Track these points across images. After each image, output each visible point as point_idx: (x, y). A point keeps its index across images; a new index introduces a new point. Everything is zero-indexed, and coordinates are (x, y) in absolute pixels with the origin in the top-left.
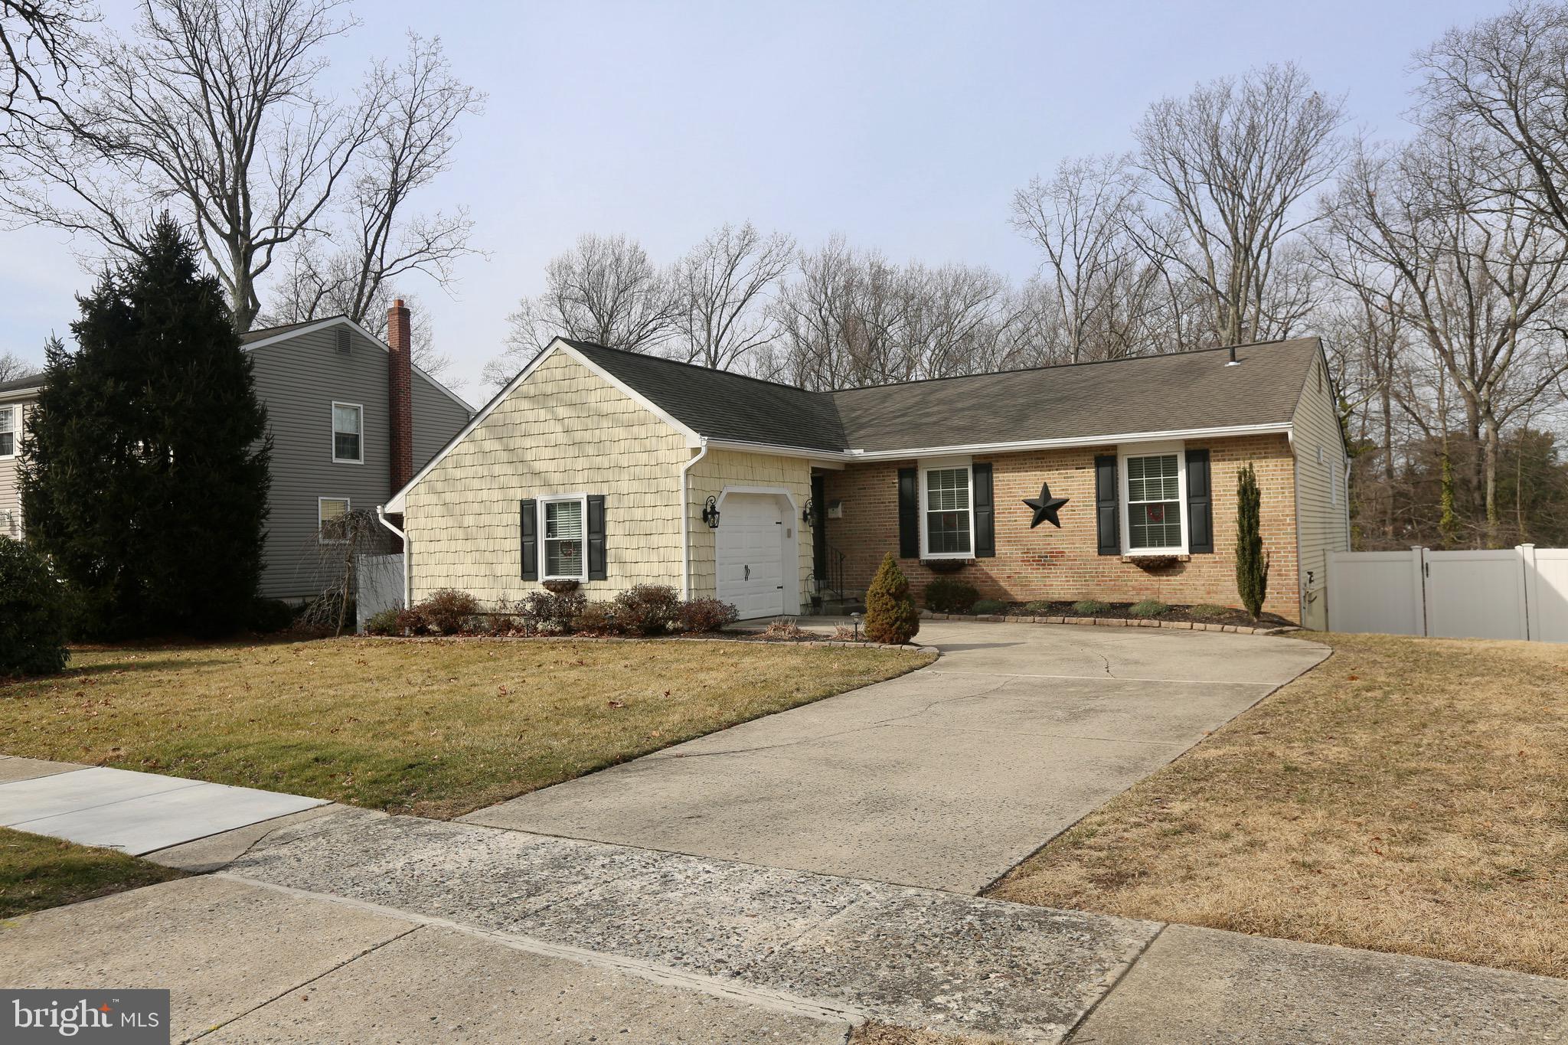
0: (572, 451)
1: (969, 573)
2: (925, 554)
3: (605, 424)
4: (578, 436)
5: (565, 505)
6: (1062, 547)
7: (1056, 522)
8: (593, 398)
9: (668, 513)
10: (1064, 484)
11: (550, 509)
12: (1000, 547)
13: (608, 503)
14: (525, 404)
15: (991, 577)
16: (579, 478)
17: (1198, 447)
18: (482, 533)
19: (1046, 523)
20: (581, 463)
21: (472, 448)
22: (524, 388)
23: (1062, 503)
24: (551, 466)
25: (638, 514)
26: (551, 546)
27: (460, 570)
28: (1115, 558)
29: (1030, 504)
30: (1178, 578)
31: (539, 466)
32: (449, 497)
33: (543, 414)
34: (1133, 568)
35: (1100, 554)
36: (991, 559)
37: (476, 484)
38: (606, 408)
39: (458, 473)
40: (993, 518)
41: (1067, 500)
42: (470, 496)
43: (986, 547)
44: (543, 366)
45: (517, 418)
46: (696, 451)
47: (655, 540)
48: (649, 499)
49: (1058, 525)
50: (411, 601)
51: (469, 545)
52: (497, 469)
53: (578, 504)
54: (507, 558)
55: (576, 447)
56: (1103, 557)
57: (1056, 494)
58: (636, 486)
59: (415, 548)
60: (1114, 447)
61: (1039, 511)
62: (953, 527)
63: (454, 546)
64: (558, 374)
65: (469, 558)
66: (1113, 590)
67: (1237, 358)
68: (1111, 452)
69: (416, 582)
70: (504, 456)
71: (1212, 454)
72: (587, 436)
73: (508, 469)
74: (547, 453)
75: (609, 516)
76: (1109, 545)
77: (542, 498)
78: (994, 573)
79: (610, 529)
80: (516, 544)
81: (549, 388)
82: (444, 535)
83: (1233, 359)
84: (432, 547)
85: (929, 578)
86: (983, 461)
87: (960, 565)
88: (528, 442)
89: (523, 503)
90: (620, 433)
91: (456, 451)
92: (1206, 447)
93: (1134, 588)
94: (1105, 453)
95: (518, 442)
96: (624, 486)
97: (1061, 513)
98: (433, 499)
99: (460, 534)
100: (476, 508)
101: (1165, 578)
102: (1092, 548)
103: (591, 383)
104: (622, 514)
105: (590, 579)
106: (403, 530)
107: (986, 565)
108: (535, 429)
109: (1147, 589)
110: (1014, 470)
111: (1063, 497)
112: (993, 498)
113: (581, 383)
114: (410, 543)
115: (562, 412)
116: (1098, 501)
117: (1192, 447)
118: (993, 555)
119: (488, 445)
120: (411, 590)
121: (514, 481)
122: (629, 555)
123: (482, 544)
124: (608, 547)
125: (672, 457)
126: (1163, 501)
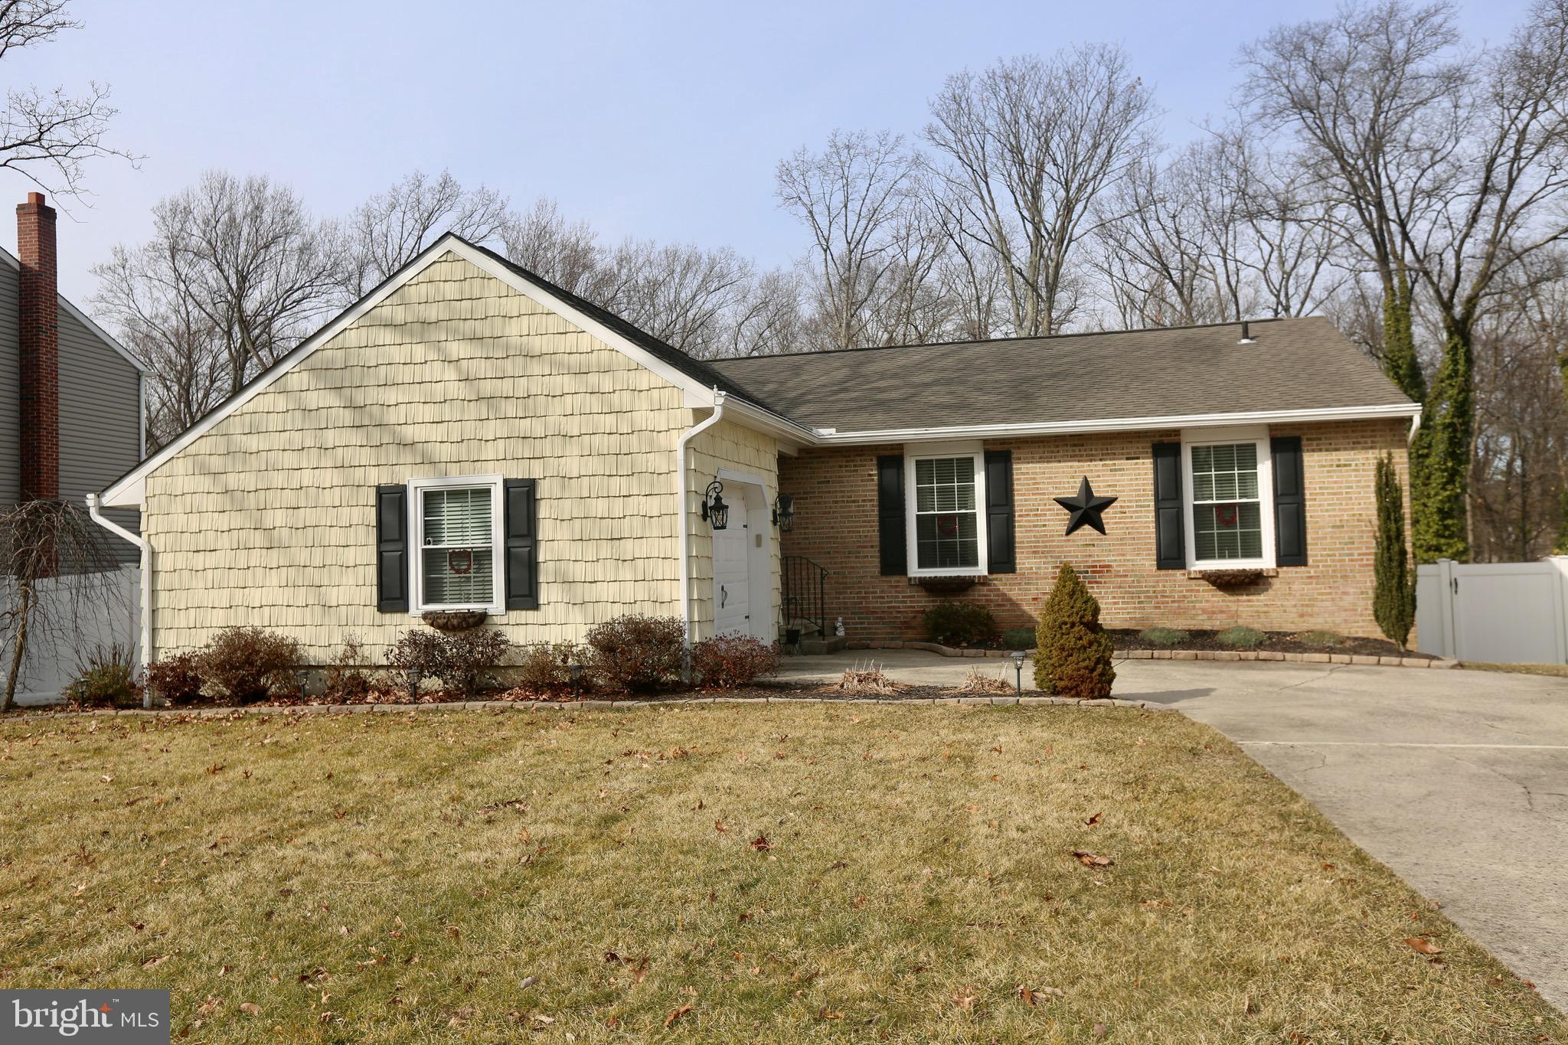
0: (473, 411)
1: (979, 595)
2: (914, 570)
3: (536, 368)
4: (488, 388)
5: (457, 495)
6: (1108, 559)
7: (1100, 527)
8: (513, 329)
9: (653, 506)
10: (1110, 478)
11: (431, 499)
12: (1024, 561)
13: (543, 490)
14: (386, 336)
15: (1010, 600)
16: (489, 451)
17: (1286, 433)
18: (299, 538)
19: (1087, 529)
20: (491, 429)
21: (281, 403)
22: (386, 312)
23: (1108, 502)
24: (437, 433)
25: (600, 507)
26: (431, 559)
27: (255, 597)
28: (1178, 573)
29: (1063, 503)
30: (1261, 597)
31: (410, 433)
32: (232, 481)
33: (419, 352)
34: (1204, 586)
35: (1160, 567)
36: (1010, 576)
37: (290, 460)
38: (538, 344)
39: (253, 443)
40: (1013, 521)
41: (1113, 500)
42: (279, 479)
43: (1003, 558)
44: (421, 278)
45: (371, 356)
46: (701, 414)
47: (628, 548)
48: (617, 485)
49: (1102, 531)
50: (154, 649)
51: (274, 558)
52: (331, 437)
53: (484, 493)
54: (350, 578)
55: (483, 405)
56: (1163, 572)
57: (1100, 491)
58: (593, 465)
59: (165, 562)
60: (1176, 432)
61: (1079, 513)
62: (951, 533)
63: (242, 560)
64: (451, 290)
65: (274, 578)
66: (1177, 613)
67: (1250, 335)
68: (1173, 439)
69: (165, 618)
70: (347, 417)
71: (1304, 442)
72: (506, 387)
73: (356, 437)
74: (428, 413)
75: (544, 511)
76: (1170, 557)
77: (417, 482)
78: (1014, 594)
79: (546, 530)
80: (370, 555)
81: (432, 313)
82: (224, 541)
83: (1246, 336)
84: (199, 560)
85: (923, 602)
86: (999, 448)
87: (965, 585)
88: (391, 396)
89: (381, 491)
90: (568, 383)
91: (251, 407)
92: (1296, 433)
93: (1204, 611)
94: (1166, 440)
95: (373, 395)
96: (572, 466)
97: (1106, 515)
98: (205, 483)
99: (258, 539)
100: (289, 497)
101: (1245, 597)
102: (1150, 562)
103: (512, 306)
104: (567, 508)
105: (509, 607)
106: (139, 534)
107: (1003, 583)
108: (406, 374)
109: (1222, 612)
110: (1041, 460)
111: (1110, 494)
112: (1013, 496)
113: (493, 306)
114: (154, 554)
115: (456, 349)
116: (1157, 501)
117: (1279, 434)
118: (1013, 570)
119: (313, 399)
120: (154, 631)
121: (365, 456)
122: (578, 571)
123: (302, 557)
124: (541, 558)
125: (660, 421)
126: (1238, 501)
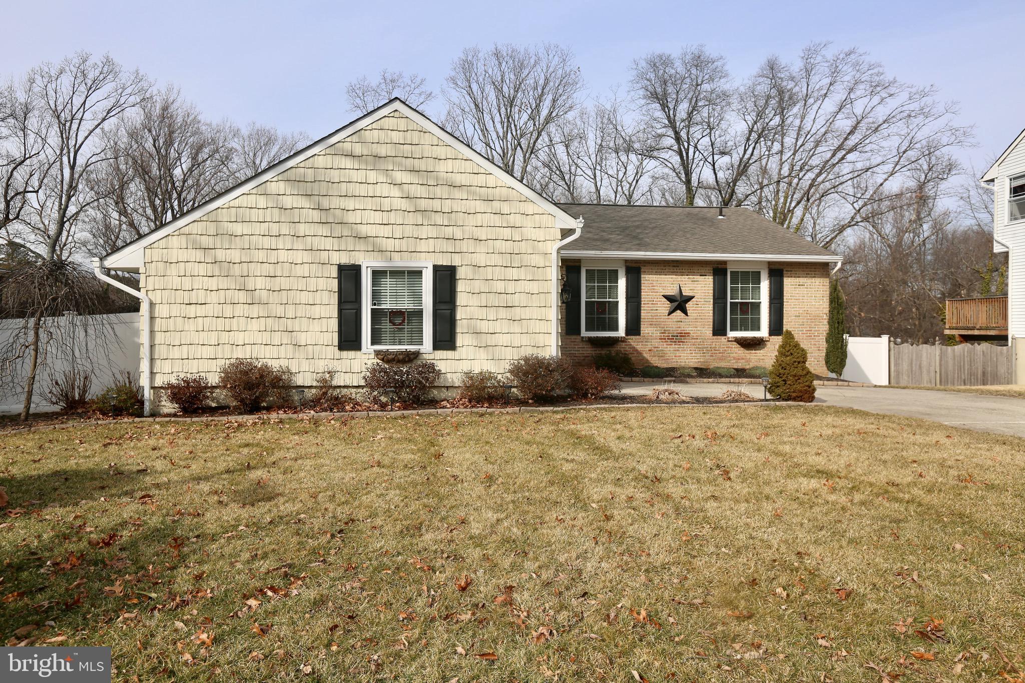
0: (411, 218)
1: (622, 347)
2: (584, 333)
3: (457, 194)
4: (423, 204)
5: (397, 273)
6: (688, 330)
7: (685, 312)
8: (442, 167)
9: (534, 287)
10: (691, 286)
11: (377, 275)
12: (645, 329)
13: (461, 273)
14: (347, 163)
15: (637, 350)
16: (423, 246)
17: (777, 267)
18: (275, 298)
19: (679, 312)
20: (424, 232)
21: (262, 202)
22: (347, 146)
23: (690, 298)
24: (386, 231)
25: (500, 286)
26: (376, 315)
27: (240, 338)
28: (723, 338)
29: (667, 298)
30: (761, 351)
31: (364, 230)
32: (221, 255)
33: (372, 176)
34: (735, 345)
35: (714, 334)
36: (638, 337)
37: (267, 242)
38: (459, 179)
39: (238, 229)
40: (640, 307)
41: (692, 297)
42: (261, 256)
43: (634, 327)
44: (374, 126)
45: (335, 175)
46: (566, 233)
47: (517, 313)
48: (513, 273)
49: (686, 314)
50: (152, 374)
51: (255, 311)
52: (302, 229)
53: (416, 274)
54: (316, 326)
55: (419, 215)
56: (715, 337)
57: (686, 292)
58: (496, 259)
59: (161, 311)
60: (725, 263)
61: (676, 304)
62: (604, 312)
63: (228, 311)
64: (396, 137)
65: (255, 325)
66: (721, 359)
67: (723, 214)
68: (723, 266)
69: (160, 351)
70: (316, 215)
71: (785, 272)
72: (436, 205)
73: (324, 230)
74: (378, 217)
75: (461, 286)
76: (719, 330)
77: (368, 263)
78: (639, 347)
79: (461, 299)
80: (333, 310)
81: (383, 151)
82: (213, 297)
83: (721, 215)
84: (192, 311)
85: (589, 351)
86: (634, 265)
87: (615, 341)
88: (350, 204)
89: (342, 268)
90: (480, 206)
91: (236, 203)
92: (781, 267)
93: (734, 358)
94: (720, 266)
95: (336, 202)
96: (481, 259)
97: (689, 306)
98: (199, 256)
99: (242, 296)
100: (268, 269)
101: (754, 351)
102: (709, 331)
103: (441, 152)
104: (478, 286)
105: (436, 347)
106: (139, 290)
107: (633, 341)
108: (362, 190)
109: (743, 359)
110: (656, 273)
111: (691, 294)
112: (641, 292)
113: (428, 151)
114: (152, 305)
115: (400, 177)
116: (714, 299)
117: (773, 267)
118: (639, 334)
119: (288, 202)
120: (152, 360)
121: (328, 243)
122: (484, 326)
123: (280, 310)
124: (458, 317)
125: (539, 234)
126: (751, 301)
